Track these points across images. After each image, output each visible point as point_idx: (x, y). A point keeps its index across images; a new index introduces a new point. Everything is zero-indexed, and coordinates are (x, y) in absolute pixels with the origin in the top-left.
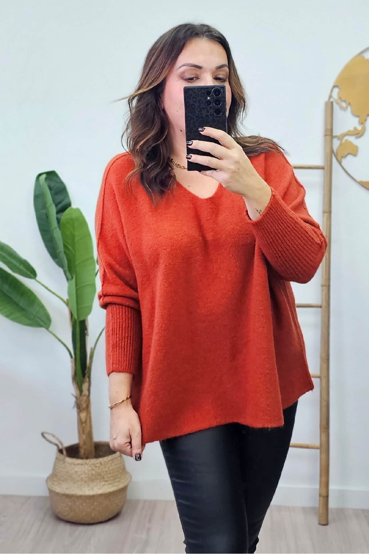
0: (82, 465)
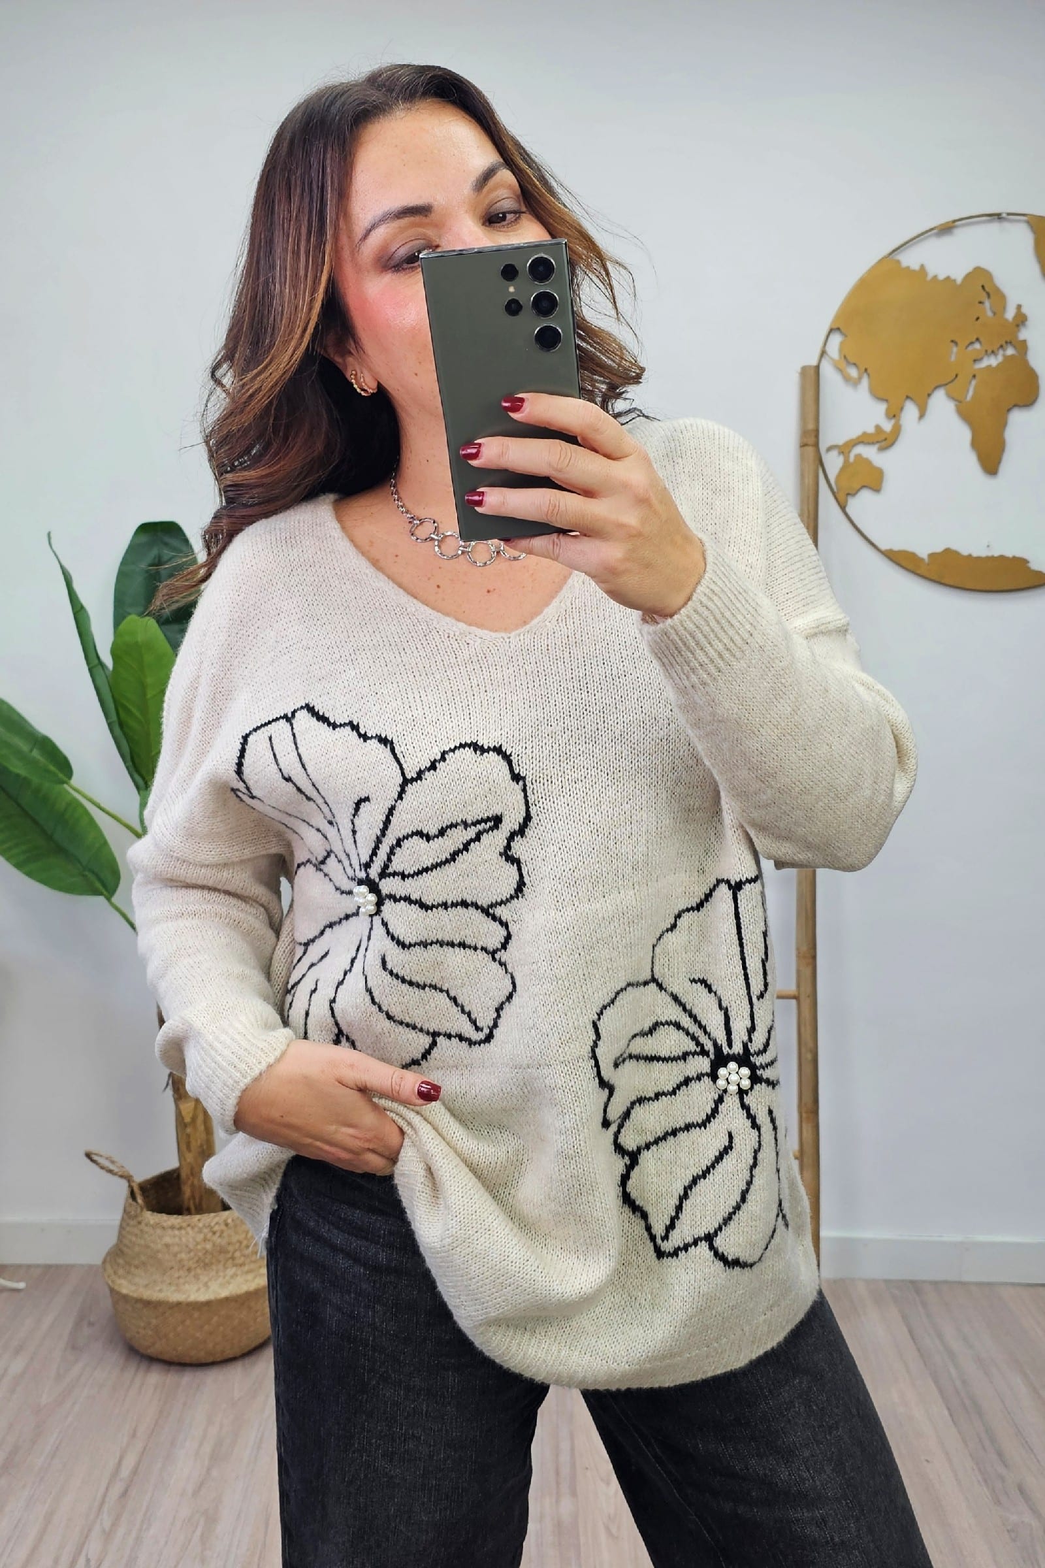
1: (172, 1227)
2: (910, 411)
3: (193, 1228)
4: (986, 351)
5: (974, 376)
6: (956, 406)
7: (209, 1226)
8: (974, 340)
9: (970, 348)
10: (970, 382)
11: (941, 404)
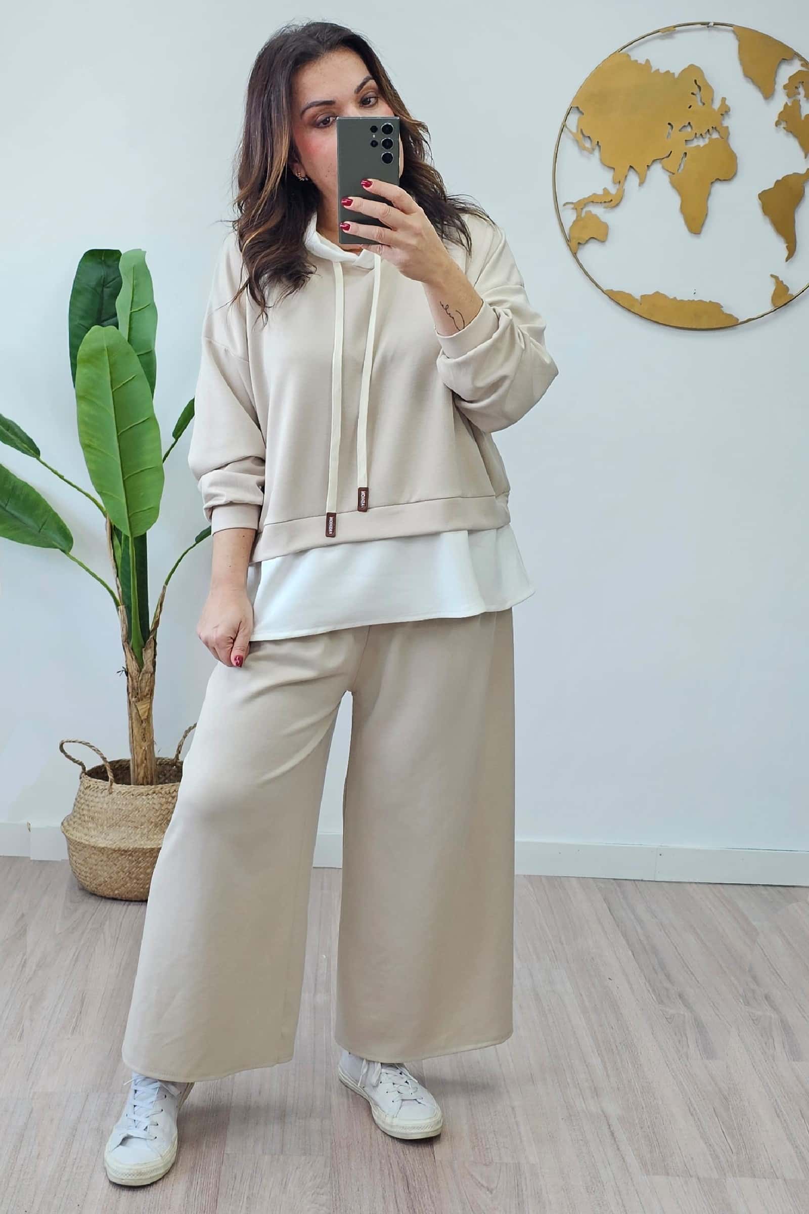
0: (148, 794)
1: (141, 794)
2: (633, 179)
3: (156, 794)
4: (696, 134)
5: (686, 154)
6: (669, 176)
7: (169, 793)
8: (687, 124)
9: (683, 130)
10: (682, 159)
11: (658, 175)
